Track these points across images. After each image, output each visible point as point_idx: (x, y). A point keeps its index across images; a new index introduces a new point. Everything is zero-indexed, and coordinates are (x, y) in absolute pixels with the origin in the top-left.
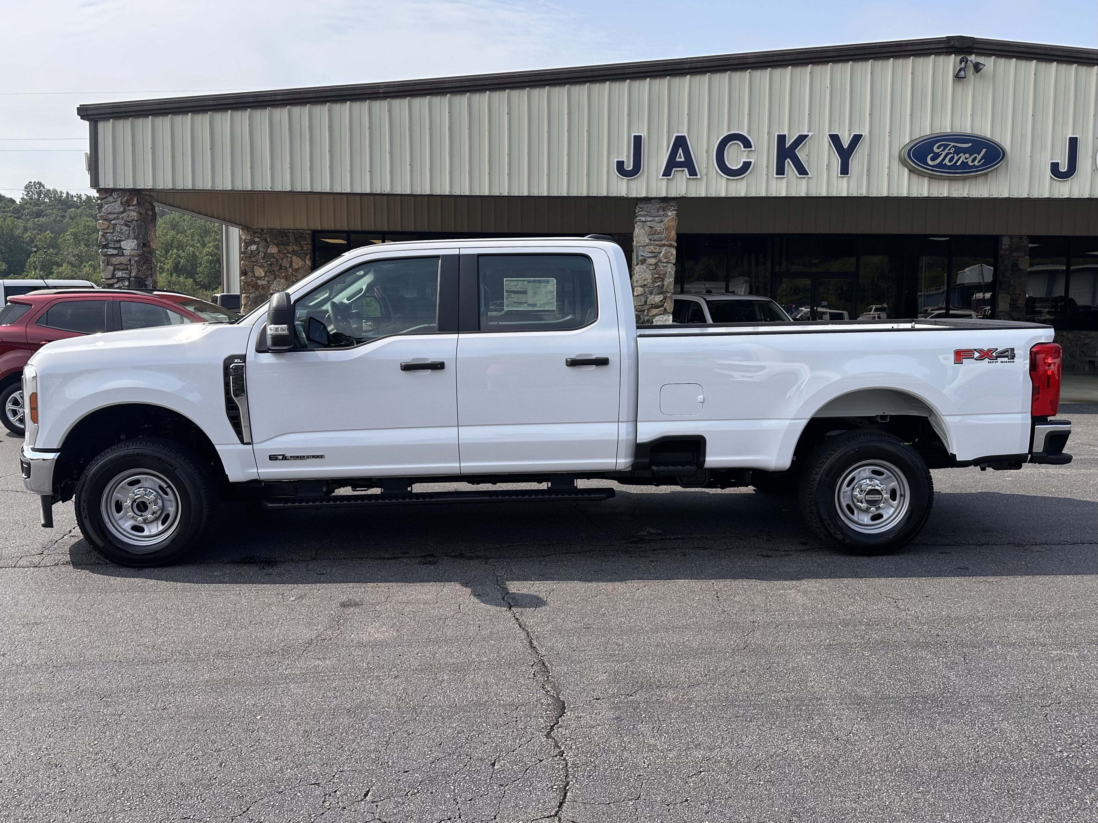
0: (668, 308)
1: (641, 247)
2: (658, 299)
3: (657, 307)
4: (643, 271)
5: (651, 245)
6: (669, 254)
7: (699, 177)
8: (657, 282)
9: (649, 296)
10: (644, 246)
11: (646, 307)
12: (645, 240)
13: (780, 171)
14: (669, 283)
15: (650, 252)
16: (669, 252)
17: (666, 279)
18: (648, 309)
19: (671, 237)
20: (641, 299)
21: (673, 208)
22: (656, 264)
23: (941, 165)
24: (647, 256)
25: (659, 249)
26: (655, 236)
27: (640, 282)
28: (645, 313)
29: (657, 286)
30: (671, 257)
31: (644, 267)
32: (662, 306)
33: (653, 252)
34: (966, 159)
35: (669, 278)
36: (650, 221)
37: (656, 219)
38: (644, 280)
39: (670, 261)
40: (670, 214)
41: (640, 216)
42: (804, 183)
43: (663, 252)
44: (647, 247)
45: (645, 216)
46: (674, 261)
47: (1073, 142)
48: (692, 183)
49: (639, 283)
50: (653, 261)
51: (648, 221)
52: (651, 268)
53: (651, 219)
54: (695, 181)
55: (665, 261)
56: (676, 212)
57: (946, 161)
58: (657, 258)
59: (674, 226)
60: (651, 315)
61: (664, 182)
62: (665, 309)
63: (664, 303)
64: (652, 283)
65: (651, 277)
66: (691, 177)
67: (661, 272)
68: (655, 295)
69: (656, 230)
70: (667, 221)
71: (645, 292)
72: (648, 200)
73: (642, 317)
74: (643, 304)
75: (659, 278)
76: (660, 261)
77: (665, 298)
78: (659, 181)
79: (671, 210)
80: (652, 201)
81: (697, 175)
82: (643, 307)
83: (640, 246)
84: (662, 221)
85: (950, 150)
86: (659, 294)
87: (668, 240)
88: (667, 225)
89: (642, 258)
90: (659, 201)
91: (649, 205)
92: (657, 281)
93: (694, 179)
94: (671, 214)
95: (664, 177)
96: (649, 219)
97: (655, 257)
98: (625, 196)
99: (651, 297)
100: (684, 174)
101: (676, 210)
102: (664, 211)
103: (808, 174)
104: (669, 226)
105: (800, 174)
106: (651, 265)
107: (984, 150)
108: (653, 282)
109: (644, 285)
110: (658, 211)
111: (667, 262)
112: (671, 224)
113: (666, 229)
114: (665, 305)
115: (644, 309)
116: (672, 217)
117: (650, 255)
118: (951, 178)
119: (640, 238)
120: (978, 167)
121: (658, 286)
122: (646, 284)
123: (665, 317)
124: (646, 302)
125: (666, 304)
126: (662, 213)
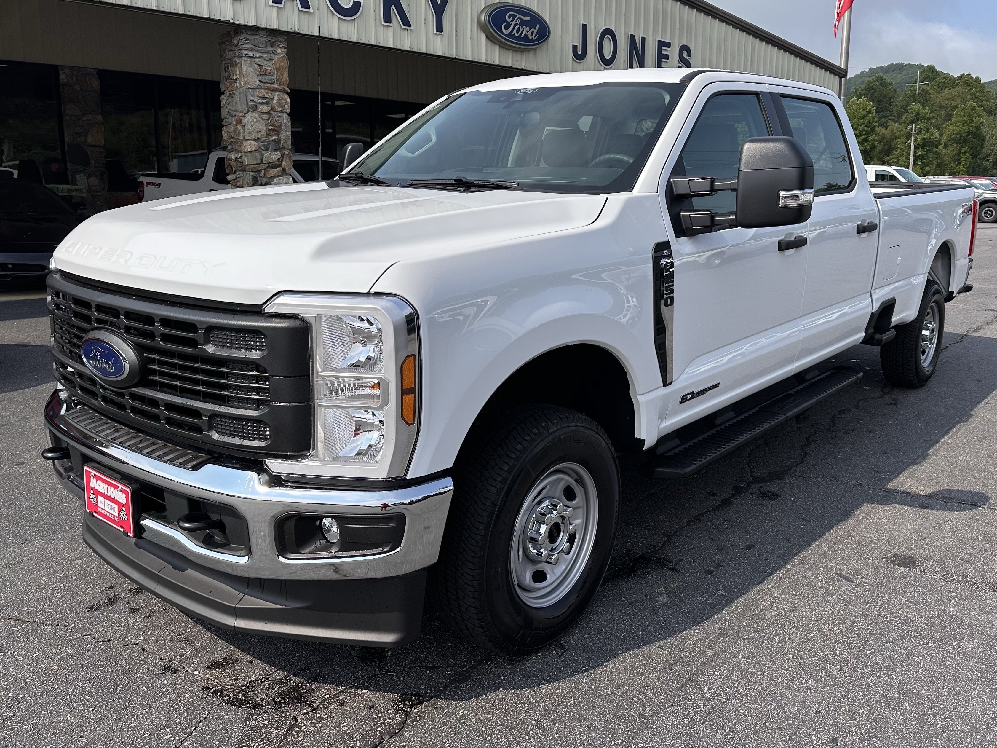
0: (287, 169)
1: (250, 90)
2: (275, 156)
3: (274, 167)
4: (255, 120)
5: (261, 88)
6: (283, 101)
7: (311, 10)
8: (272, 136)
9: (264, 152)
10: (254, 88)
11: (262, 167)
12: (255, 82)
13: (387, 19)
14: (287, 137)
15: (260, 97)
16: (283, 99)
17: (282, 132)
18: (265, 169)
19: (284, 80)
20: (256, 156)
21: (283, 45)
22: (268, 113)
23: (511, 35)
24: (259, 101)
25: (271, 94)
26: (267, 77)
27: (253, 134)
28: (262, 174)
29: (272, 141)
30: (286, 106)
31: (256, 115)
32: (280, 165)
33: (263, 98)
34: (528, 32)
35: (286, 131)
36: (259, 57)
37: (265, 55)
38: (258, 132)
39: (285, 111)
40: (279, 51)
41: (247, 49)
42: (406, 34)
43: (276, 98)
44: (258, 90)
45: (251, 50)
46: (288, 111)
47: (585, 27)
48: (304, 17)
49: (253, 136)
50: (265, 108)
51: (256, 57)
52: (264, 118)
53: (260, 55)
54: (307, 15)
55: (279, 109)
56: (286, 50)
57: (515, 32)
58: (270, 105)
59: (286, 68)
60: (269, 176)
61: (275, 10)
62: (284, 170)
63: (282, 162)
64: (266, 137)
65: (265, 128)
66: (304, 10)
67: (276, 124)
68: (271, 151)
69: (266, 70)
70: (278, 60)
71: (259, 147)
72: (255, 29)
73: (259, 179)
74: (259, 162)
75: (274, 130)
76: (273, 109)
77: (282, 156)
78: (268, 8)
79: (281, 46)
80: (260, 32)
81: (309, 8)
82: (259, 167)
83: (249, 88)
84: (271, 60)
85: (516, 21)
86: (276, 150)
87: (280, 84)
88: (278, 65)
89: (253, 103)
90: (267, 34)
91: (257, 37)
92: (272, 133)
93: (305, 12)
94: (281, 51)
95: (274, 4)
96: (258, 55)
97: (267, 103)
98: (231, 21)
99: (267, 154)
100: (295, 5)
101: (285, 48)
102: (272, 46)
103: (410, 26)
104: (280, 66)
105: (404, 25)
106: (264, 113)
107: (538, 26)
108: (268, 135)
109: (258, 138)
110: (266, 47)
111: (281, 112)
112: (282, 64)
113: (278, 70)
114: (283, 165)
115: (260, 169)
116: (282, 55)
117: (261, 101)
118: (515, 49)
119: (249, 78)
120: (534, 41)
121: (274, 141)
122: (259, 137)
123: (285, 179)
124: (262, 160)
125: (284, 163)
126: (270, 49)
